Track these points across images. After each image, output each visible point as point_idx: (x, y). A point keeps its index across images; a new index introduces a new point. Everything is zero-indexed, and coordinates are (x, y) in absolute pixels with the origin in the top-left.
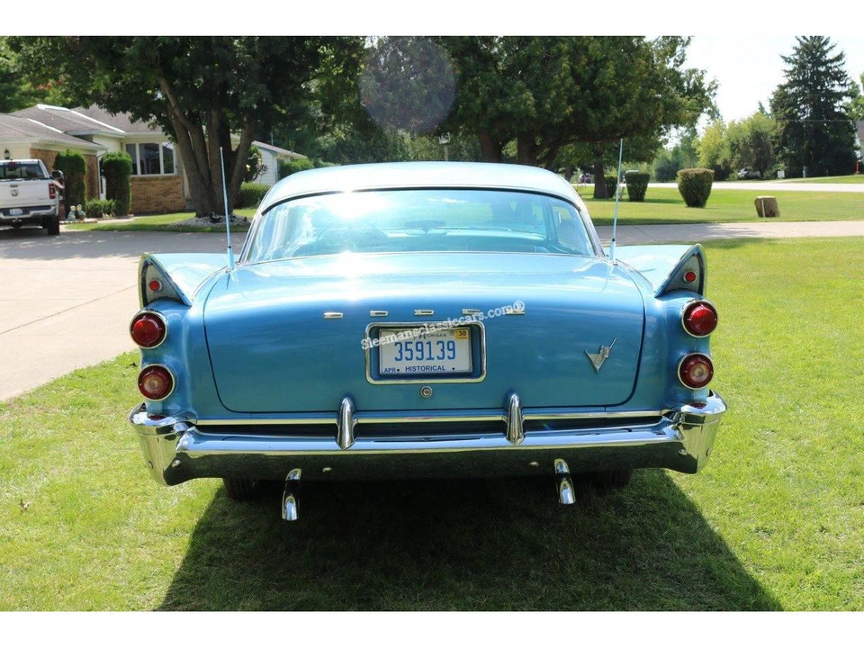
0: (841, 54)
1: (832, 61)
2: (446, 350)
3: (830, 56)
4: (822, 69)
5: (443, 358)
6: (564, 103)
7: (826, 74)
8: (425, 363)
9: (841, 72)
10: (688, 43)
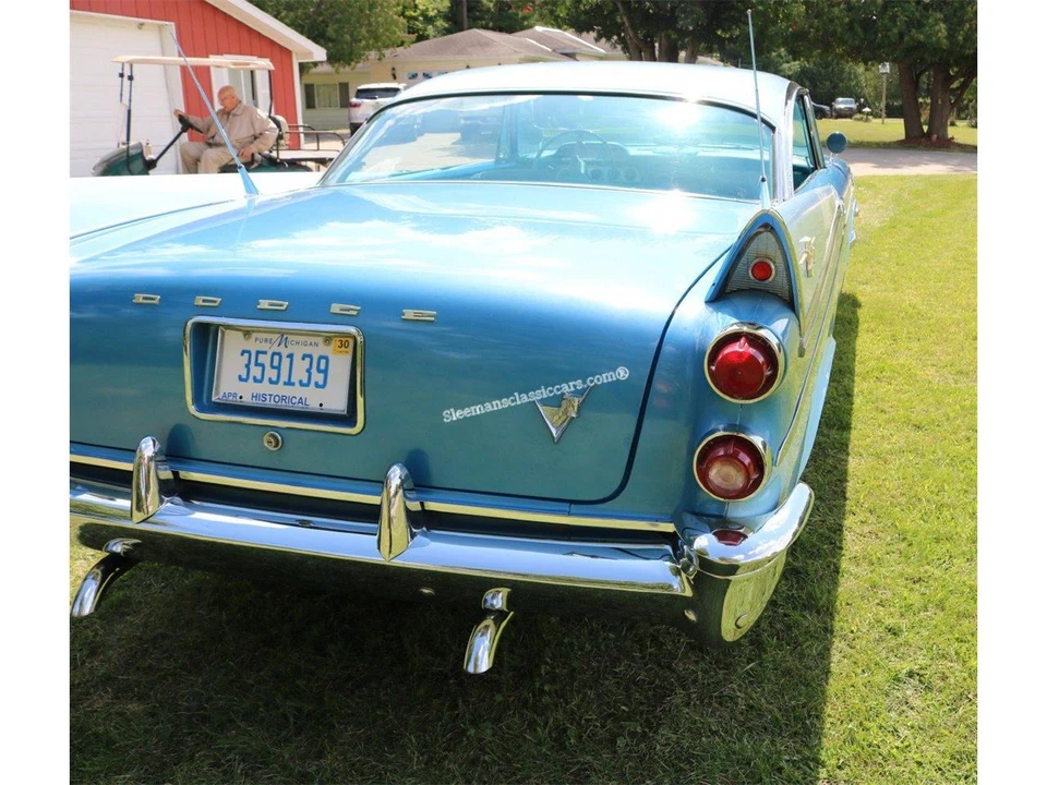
2: (314, 371)
5: (308, 385)
8: (280, 389)
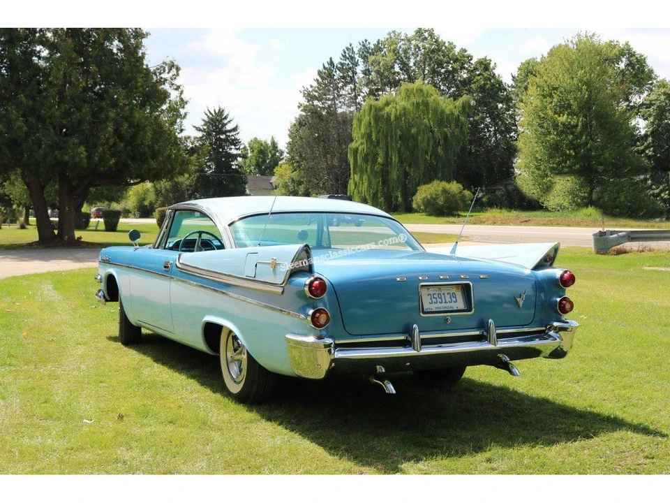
0: (237, 126)
1: (230, 131)
2: (452, 297)
3: (229, 127)
4: (223, 137)
5: (452, 302)
6: (108, 156)
7: (226, 140)
8: (443, 305)
9: (236, 139)
10: (184, 117)
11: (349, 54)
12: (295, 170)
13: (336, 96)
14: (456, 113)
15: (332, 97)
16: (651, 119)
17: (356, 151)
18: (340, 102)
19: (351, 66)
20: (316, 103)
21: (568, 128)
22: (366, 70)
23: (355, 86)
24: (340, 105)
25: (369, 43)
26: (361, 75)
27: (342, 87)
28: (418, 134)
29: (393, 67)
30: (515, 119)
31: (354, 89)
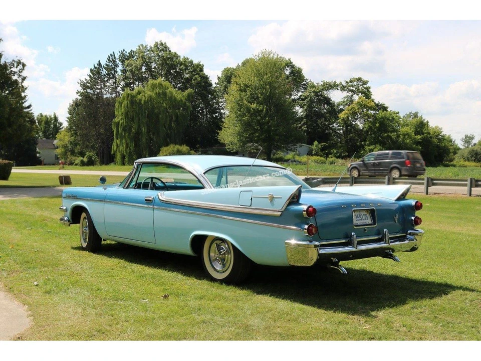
2: (366, 217)
5: (366, 220)
9: (30, 114)
11: (112, 59)
12: (72, 136)
13: (103, 86)
14: (184, 100)
15: (100, 87)
16: (305, 107)
17: (117, 124)
18: (105, 91)
19: (113, 66)
20: (89, 90)
21: (257, 112)
22: (123, 70)
23: (116, 80)
24: (105, 92)
25: (126, 52)
26: (120, 73)
27: (107, 81)
28: (159, 113)
29: (141, 68)
30: (219, 105)
31: (115, 82)
